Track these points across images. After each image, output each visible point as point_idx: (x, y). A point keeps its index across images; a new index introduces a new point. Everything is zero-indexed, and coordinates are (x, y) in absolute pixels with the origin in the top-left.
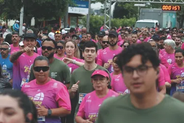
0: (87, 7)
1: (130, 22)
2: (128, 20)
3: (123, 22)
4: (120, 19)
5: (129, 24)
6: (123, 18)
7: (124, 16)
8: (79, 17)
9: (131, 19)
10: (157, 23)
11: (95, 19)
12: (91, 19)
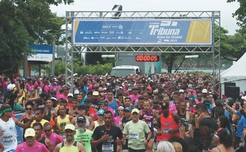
0: (51, 52)
1: (105, 69)
2: (103, 66)
3: (96, 69)
4: (93, 65)
5: (104, 71)
6: (96, 64)
7: (98, 62)
8: (41, 65)
9: (106, 65)
10: (137, 70)
11: (62, 67)
12: (56, 68)
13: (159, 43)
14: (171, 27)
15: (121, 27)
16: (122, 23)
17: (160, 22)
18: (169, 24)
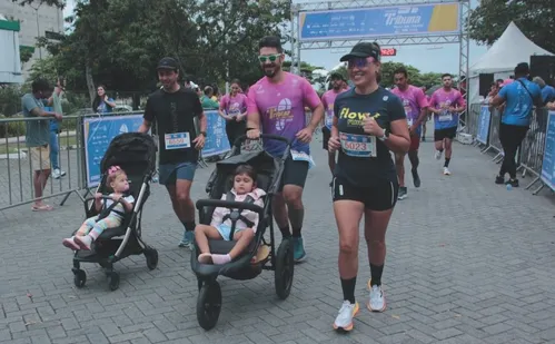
13: (396, 33)
14: (410, 14)
15: (352, 18)
16: (354, 13)
17: (397, 9)
18: (407, 12)
